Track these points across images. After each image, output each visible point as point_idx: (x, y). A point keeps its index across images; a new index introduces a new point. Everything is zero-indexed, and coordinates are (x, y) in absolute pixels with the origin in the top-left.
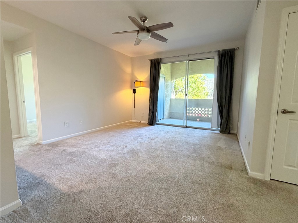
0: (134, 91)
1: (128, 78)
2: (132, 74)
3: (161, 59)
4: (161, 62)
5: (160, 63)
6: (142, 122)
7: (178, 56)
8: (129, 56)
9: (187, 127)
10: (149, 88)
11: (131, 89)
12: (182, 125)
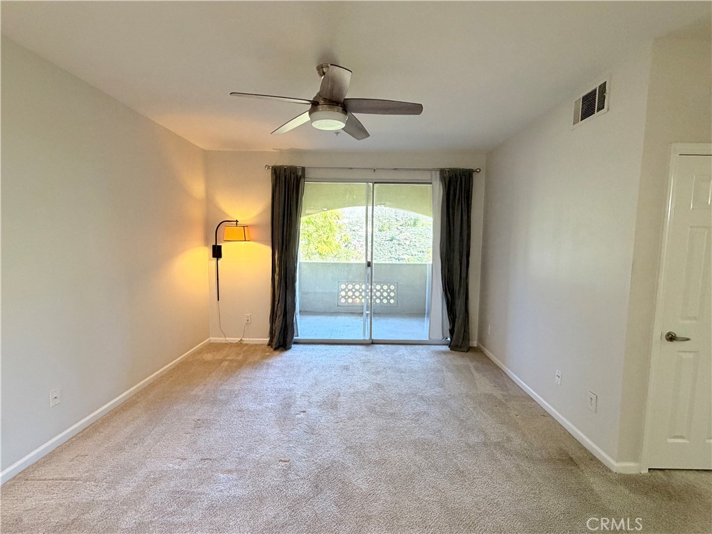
0: (217, 252)
1: (197, 213)
2: (209, 200)
3: (303, 169)
4: (303, 175)
5: (302, 180)
6: (247, 340)
7: (351, 168)
8: (201, 146)
9: (373, 343)
10: (270, 243)
11: (207, 245)
12: (360, 337)
